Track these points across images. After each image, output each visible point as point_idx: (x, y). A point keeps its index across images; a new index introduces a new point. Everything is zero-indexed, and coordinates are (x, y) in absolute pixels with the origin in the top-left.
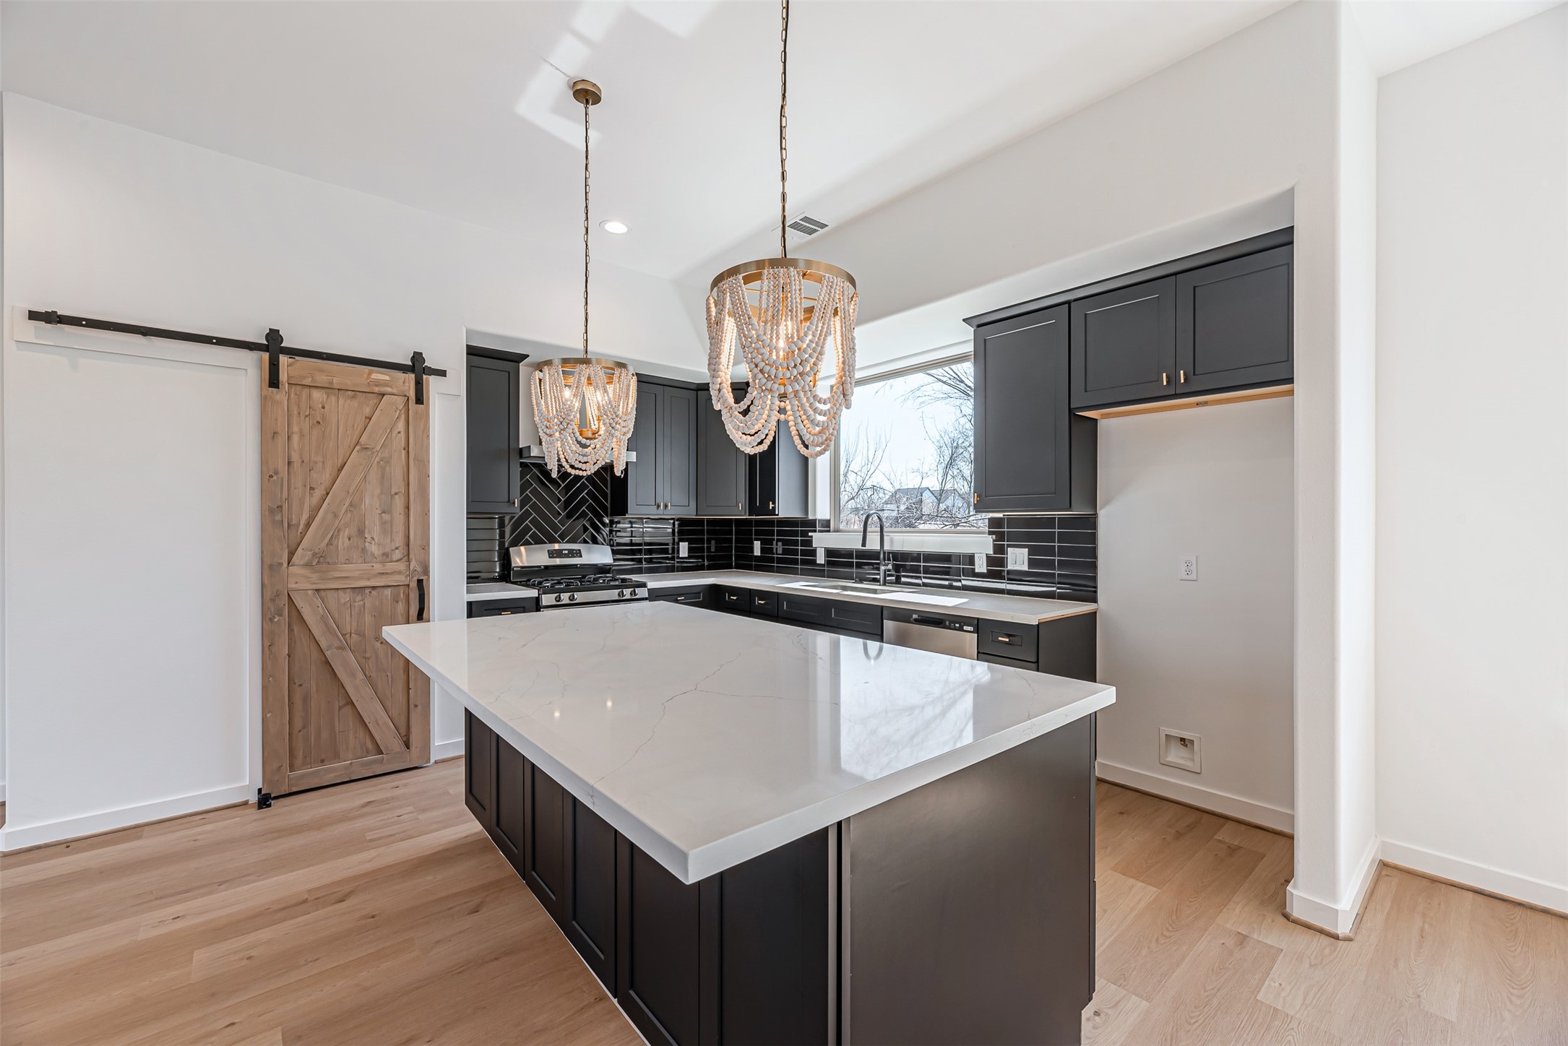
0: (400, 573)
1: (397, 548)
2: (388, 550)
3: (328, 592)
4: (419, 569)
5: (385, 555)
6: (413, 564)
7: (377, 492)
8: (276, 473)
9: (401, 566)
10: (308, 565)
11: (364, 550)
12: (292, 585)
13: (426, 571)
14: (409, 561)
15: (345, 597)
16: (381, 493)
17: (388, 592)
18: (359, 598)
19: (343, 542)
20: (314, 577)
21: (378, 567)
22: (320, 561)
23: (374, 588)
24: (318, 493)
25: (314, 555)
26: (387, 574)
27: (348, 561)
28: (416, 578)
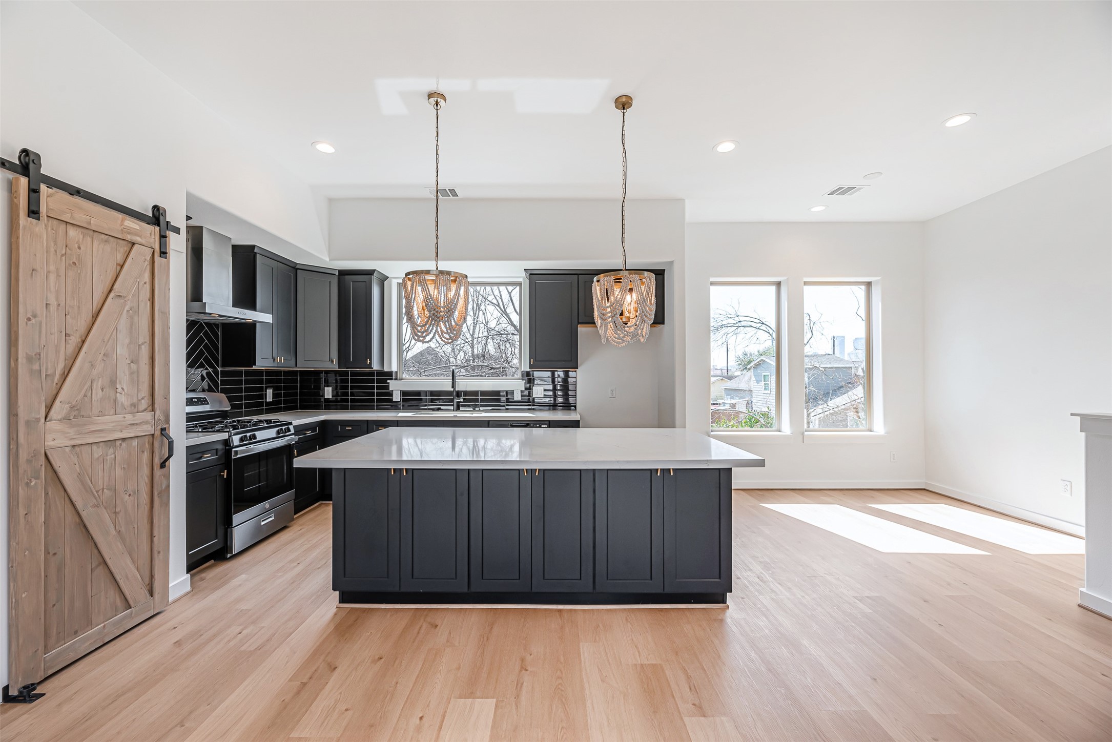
0: (147, 422)
1: (143, 399)
2: (135, 400)
3: (82, 448)
4: (162, 418)
5: (133, 405)
6: (158, 413)
7: (127, 341)
8: (35, 316)
9: (148, 416)
10: (65, 419)
11: (116, 400)
12: (50, 443)
13: (167, 420)
14: (153, 410)
15: (98, 452)
16: (130, 343)
17: (135, 443)
18: (111, 451)
19: (97, 394)
20: (72, 432)
21: (129, 418)
22: (77, 414)
23: (124, 439)
24: (74, 340)
25: (72, 408)
26: (137, 424)
27: (101, 414)
28: (159, 427)
